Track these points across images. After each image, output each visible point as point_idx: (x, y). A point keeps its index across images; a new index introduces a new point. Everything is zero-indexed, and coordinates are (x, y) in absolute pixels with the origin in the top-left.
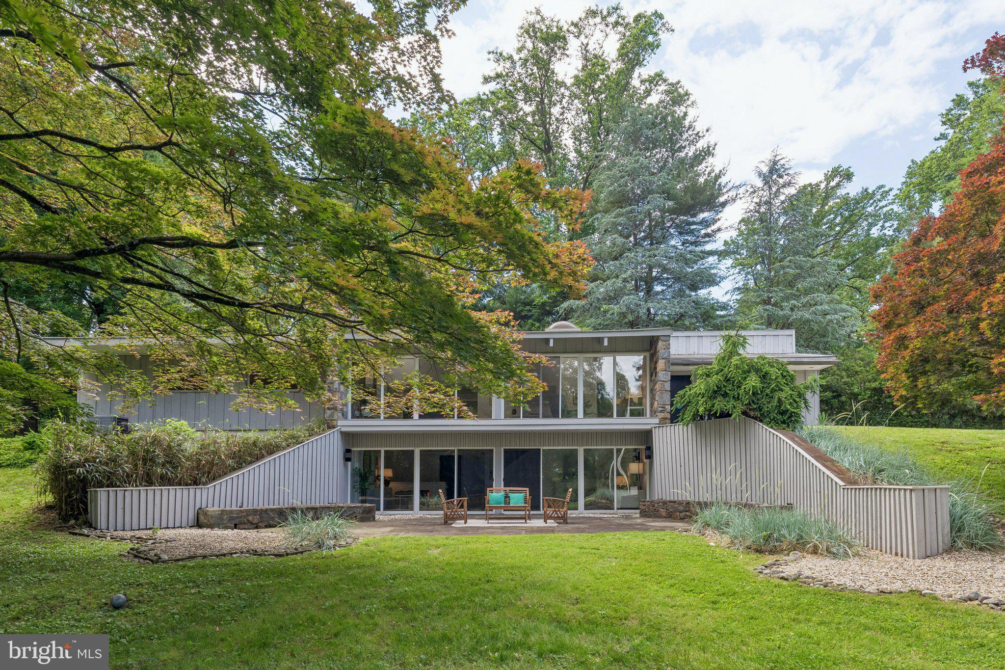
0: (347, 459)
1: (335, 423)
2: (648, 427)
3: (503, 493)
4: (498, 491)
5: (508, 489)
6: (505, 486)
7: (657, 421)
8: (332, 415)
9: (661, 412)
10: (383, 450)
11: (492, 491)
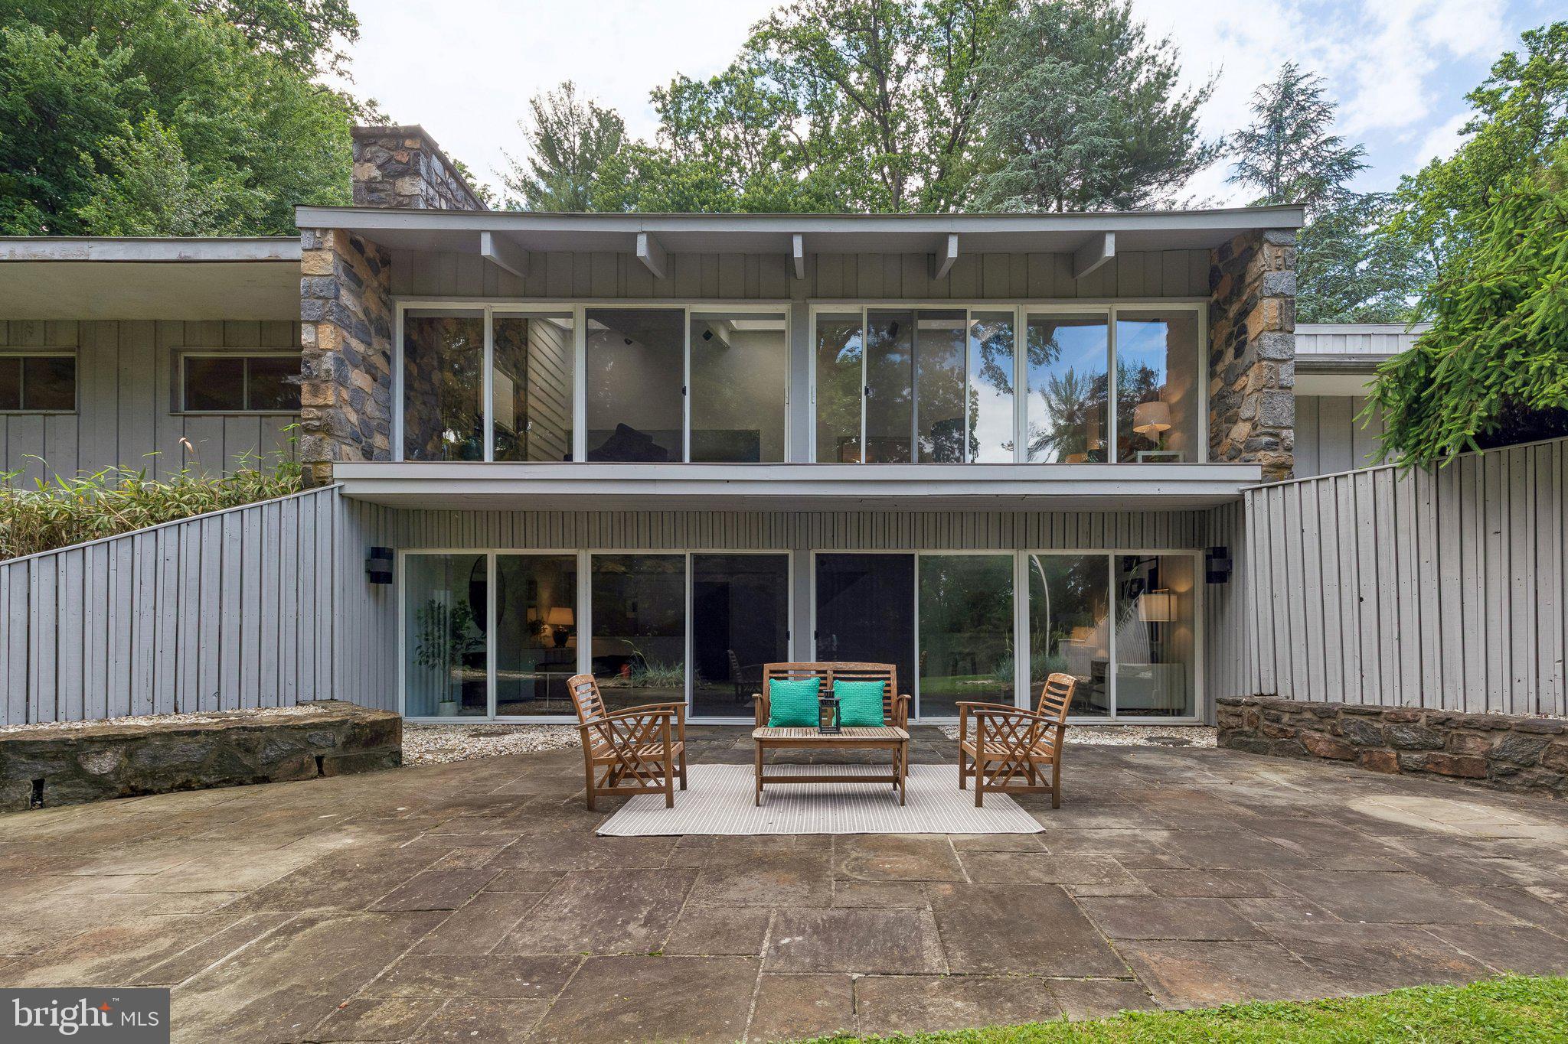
0: (379, 575)
1: (325, 471)
2: (1232, 490)
3: (814, 681)
4: (801, 674)
5: (829, 666)
6: (822, 656)
7: (1254, 473)
8: (317, 448)
9: (1269, 447)
10: (492, 555)
11: (781, 675)
